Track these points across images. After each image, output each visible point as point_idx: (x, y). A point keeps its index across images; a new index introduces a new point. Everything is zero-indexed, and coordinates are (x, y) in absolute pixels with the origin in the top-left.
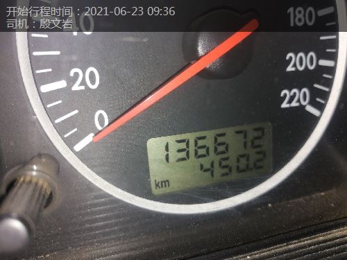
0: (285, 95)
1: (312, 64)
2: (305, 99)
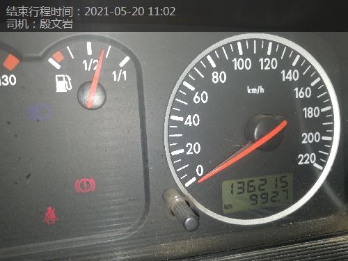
0: (301, 157)
1: (317, 139)
2: (313, 160)
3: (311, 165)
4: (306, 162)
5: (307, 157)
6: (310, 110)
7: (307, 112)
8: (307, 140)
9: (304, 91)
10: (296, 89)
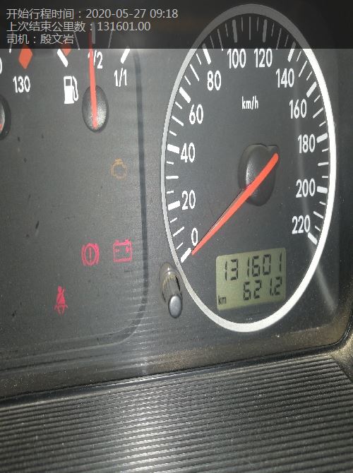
0: (295, 221)
2: (307, 227)
3: (305, 234)
4: (301, 231)
5: (301, 220)
6: (306, 139)
7: (303, 143)
8: (301, 193)
9: (299, 105)
10: (291, 102)
